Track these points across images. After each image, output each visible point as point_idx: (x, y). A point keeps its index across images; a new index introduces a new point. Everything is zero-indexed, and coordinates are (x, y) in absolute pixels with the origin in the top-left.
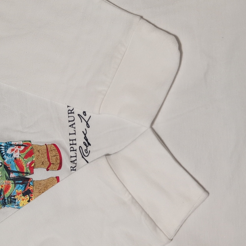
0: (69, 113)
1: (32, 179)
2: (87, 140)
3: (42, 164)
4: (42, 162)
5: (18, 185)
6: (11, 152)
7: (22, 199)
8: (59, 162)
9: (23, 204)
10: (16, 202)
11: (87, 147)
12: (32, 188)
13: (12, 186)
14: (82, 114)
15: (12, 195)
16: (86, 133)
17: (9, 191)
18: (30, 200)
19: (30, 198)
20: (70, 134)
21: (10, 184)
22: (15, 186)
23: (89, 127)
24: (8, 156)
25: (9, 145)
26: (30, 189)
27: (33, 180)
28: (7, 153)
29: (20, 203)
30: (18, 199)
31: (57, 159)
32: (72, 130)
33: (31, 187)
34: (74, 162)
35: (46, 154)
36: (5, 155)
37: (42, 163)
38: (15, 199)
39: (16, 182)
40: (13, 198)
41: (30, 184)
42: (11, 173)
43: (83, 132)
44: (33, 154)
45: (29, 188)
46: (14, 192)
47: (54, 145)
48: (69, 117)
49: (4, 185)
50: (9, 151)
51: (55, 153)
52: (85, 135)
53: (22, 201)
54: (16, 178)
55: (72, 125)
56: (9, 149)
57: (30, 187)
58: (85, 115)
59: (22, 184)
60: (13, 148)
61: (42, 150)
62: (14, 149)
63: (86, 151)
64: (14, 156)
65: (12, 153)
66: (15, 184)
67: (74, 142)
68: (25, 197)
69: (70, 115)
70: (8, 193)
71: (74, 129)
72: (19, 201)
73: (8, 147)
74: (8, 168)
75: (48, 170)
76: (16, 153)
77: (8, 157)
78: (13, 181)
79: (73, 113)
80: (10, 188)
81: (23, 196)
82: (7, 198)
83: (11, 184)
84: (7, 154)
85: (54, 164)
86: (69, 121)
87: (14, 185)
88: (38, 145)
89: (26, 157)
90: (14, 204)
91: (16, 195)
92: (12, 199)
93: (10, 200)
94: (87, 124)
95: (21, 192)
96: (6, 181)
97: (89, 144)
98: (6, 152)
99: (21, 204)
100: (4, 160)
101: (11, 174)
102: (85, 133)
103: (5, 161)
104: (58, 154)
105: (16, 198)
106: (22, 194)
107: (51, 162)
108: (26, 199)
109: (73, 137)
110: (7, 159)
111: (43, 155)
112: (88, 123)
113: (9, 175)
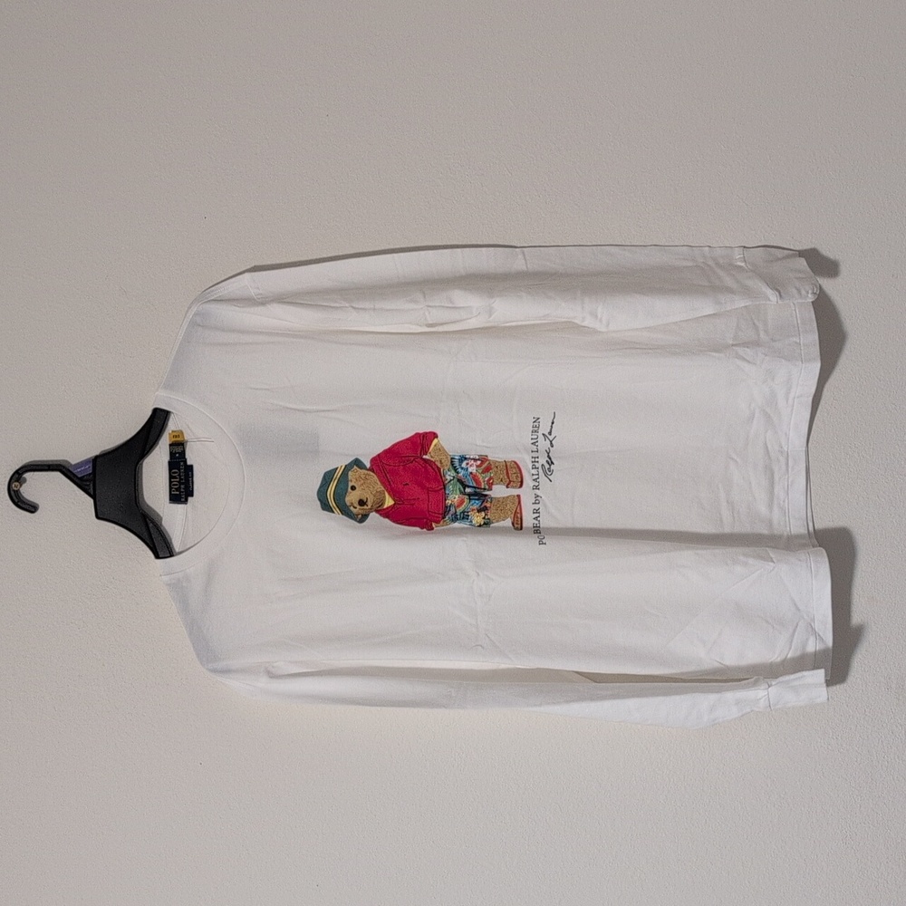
1: (490, 496)
2: (550, 459)
5: (474, 501)
6: (466, 465)
8: (520, 480)
9: (477, 521)
10: (469, 518)
11: (550, 466)
13: (466, 501)
14: (547, 434)
15: (465, 510)
16: (550, 452)
17: (462, 506)
18: (486, 516)
20: (532, 452)
21: (465, 499)
22: (470, 502)
23: (552, 446)
25: (463, 458)
26: (488, 506)
28: (462, 466)
29: (474, 520)
30: (472, 516)
31: (518, 477)
32: (534, 448)
33: (488, 503)
34: (536, 481)
35: (506, 470)
37: (501, 480)
38: (468, 516)
39: (471, 497)
40: (466, 513)
41: (487, 500)
42: (466, 488)
43: (546, 450)
44: (491, 469)
45: (486, 504)
47: (515, 463)
49: (456, 500)
50: (464, 465)
51: (516, 470)
52: (548, 454)
53: (476, 518)
54: (472, 493)
55: (535, 443)
56: (463, 462)
58: (551, 435)
59: (478, 500)
61: (500, 467)
62: (469, 463)
63: (549, 470)
64: (470, 470)
66: (470, 499)
67: (537, 460)
68: (480, 513)
69: (534, 433)
70: (461, 508)
71: (537, 447)
72: (473, 518)
73: (462, 460)
74: (464, 483)
75: (507, 487)
76: (472, 467)
77: (463, 471)
78: (468, 496)
79: (538, 432)
80: (464, 504)
82: (459, 514)
85: (514, 482)
86: (532, 439)
87: (468, 500)
88: (496, 461)
89: (483, 472)
90: (467, 521)
91: (469, 511)
92: (465, 515)
93: (462, 516)
94: (552, 443)
95: (476, 508)
96: (460, 496)
97: (552, 463)
100: (458, 474)
102: (548, 452)
104: (519, 472)
105: (469, 514)
106: (477, 510)
107: (511, 480)
108: (481, 516)
109: (535, 455)
110: (462, 473)
111: (502, 472)
113: (464, 489)
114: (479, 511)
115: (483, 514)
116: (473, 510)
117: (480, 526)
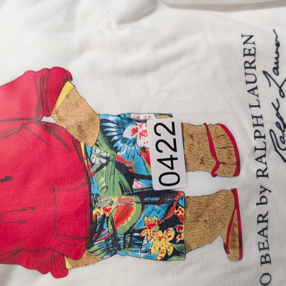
0: (246, 68)
1: (183, 193)
2: (281, 119)
3: (200, 163)
4: (201, 159)
5: (150, 207)
6: (132, 134)
7: (159, 237)
8: (235, 160)
9: (160, 249)
10: (143, 244)
11: (283, 131)
12: (182, 212)
13: (136, 207)
14: (271, 72)
15: (135, 227)
16: (279, 107)
17: (129, 219)
18: (177, 238)
19: (177, 234)
20: (251, 106)
21: (133, 204)
22: (143, 210)
23: (283, 97)
24: (127, 142)
25: (125, 120)
26: (179, 214)
27: (186, 195)
28: (124, 136)
29: (153, 247)
30: (149, 238)
31: (231, 154)
33: (180, 209)
34: (261, 160)
35: (208, 142)
36: (119, 142)
37: (200, 161)
38: (142, 238)
39: (145, 199)
40: (136, 234)
41: (178, 203)
42: (135, 179)
43: (273, 104)
45: (176, 211)
46: (139, 221)
47: (223, 126)
48: (246, 74)
49: (113, 207)
51: (225, 142)
52: (277, 109)
53: (157, 243)
54: (146, 190)
55: (253, 90)
56: (126, 129)
57: (178, 210)
58: (278, 74)
59: (158, 203)
60: (135, 127)
61: (197, 135)
62: (137, 128)
63: (282, 139)
65: (134, 136)
66: (144, 204)
67: (260, 121)
68: (165, 232)
69: (249, 71)
70: (125, 223)
71: (256, 98)
72: (151, 242)
73: (124, 124)
74: (129, 170)
75: (214, 175)
76: (142, 137)
77: (126, 146)
78: (139, 198)
79: (255, 68)
80: (133, 213)
81: (160, 231)
82: (123, 236)
83: (135, 204)
84: (125, 138)
85: (225, 163)
86: (247, 83)
87: (140, 206)
88: (190, 124)
90: (138, 249)
91: (143, 229)
92: (135, 237)
93: (129, 240)
94: (281, 90)
95: (156, 221)
96: (123, 197)
98: (121, 134)
99: (155, 248)
100: (117, 152)
101: (135, 183)
102: (277, 106)
103: (119, 154)
104: (232, 145)
105: (143, 235)
106: (159, 226)
107: (219, 161)
108: (167, 237)
109: (256, 112)
111: (201, 145)
112: (283, 88)
114: (163, 227)
115: (172, 232)
116: (150, 226)
117: (166, 258)
